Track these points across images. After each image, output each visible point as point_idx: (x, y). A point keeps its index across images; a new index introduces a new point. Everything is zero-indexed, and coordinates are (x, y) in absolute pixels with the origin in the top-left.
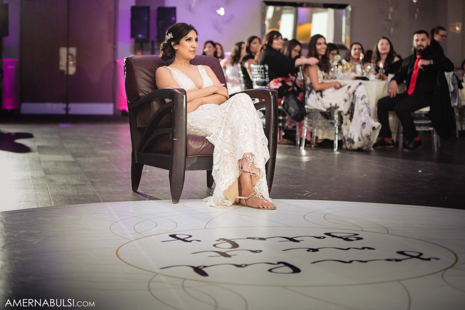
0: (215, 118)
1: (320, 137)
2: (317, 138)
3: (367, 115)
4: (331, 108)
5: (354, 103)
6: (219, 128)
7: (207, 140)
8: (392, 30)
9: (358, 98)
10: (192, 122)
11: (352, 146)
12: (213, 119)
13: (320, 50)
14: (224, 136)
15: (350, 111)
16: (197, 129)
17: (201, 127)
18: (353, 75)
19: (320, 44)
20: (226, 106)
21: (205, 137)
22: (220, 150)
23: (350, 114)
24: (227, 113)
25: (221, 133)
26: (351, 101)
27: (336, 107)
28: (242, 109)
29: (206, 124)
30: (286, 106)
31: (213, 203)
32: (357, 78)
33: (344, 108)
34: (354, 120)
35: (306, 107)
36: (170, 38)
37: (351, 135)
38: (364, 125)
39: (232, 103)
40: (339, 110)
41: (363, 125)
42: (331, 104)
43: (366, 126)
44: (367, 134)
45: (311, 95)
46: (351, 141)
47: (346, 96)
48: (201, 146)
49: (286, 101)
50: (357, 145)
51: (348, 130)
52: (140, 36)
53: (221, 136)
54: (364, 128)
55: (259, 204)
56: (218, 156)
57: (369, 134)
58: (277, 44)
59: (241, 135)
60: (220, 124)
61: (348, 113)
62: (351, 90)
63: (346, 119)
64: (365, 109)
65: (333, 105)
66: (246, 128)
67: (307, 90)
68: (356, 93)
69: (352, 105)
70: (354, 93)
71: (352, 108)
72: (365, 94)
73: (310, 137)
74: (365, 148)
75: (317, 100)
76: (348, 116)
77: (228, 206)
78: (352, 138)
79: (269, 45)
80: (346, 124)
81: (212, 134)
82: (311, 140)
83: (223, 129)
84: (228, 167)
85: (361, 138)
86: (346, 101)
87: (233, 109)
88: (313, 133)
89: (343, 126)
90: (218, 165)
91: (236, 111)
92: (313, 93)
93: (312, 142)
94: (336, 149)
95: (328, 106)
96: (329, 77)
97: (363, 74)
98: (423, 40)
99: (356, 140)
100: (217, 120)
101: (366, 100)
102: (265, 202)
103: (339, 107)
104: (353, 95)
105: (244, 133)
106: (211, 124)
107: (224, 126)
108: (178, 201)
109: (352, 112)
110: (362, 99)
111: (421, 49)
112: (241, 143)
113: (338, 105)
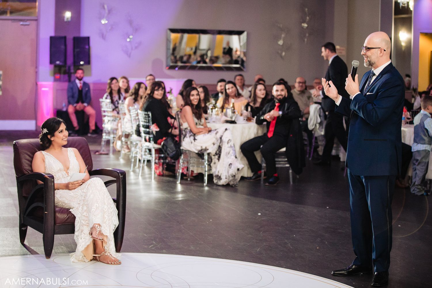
0: (77, 196)
1: (195, 172)
2: (192, 171)
3: (233, 157)
4: (202, 150)
5: (221, 146)
6: (79, 204)
7: (70, 212)
8: (284, 54)
9: (224, 142)
10: (60, 197)
11: (219, 182)
12: (75, 196)
13: (193, 100)
14: (82, 211)
15: (218, 152)
16: (63, 203)
17: (66, 202)
18: (224, 118)
19: (193, 95)
20: (85, 187)
21: (69, 209)
22: (79, 221)
23: (218, 155)
24: (85, 193)
25: (80, 208)
26: (218, 144)
27: (206, 149)
28: (95, 190)
29: (70, 200)
30: (165, 147)
31: (75, 259)
32: (227, 122)
33: (212, 150)
34: (221, 160)
35: (181, 148)
36: (45, 132)
37: (218, 172)
38: (231, 165)
39: (89, 185)
40: (208, 152)
41: (229, 165)
42: (202, 147)
43: (233, 167)
44: (232, 174)
45: (186, 139)
46: (218, 177)
47: (214, 140)
48: (66, 216)
49: (165, 143)
50: (223, 182)
51: (216, 168)
52: (58, 62)
53: (80, 210)
54: (230, 168)
55: (109, 261)
56: (78, 225)
57: (234, 174)
58: (157, 95)
59: (93, 210)
60: (79, 201)
61: (216, 154)
62: (218, 136)
63: (215, 159)
64: (232, 152)
65: (204, 148)
66: (98, 205)
67: (182, 134)
68: (222, 139)
69: (220, 148)
70: (221, 138)
71: (219, 150)
72: (231, 138)
73: (186, 171)
74: (231, 183)
75: (190, 143)
76: (217, 157)
77: (86, 262)
78: (219, 175)
79: (151, 95)
80: (215, 163)
81: (74, 208)
82: (187, 174)
83: (82, 205)
84: (84, 233)
85: (227, 177)
86: (214, 144)
87: (89, 190)
88: (189, 168)
89: (212, 164)
90: (78, 232)
91: (91, 191)
92: (187, 137)
93: (187, 175)
94: (205, 184)
95: (200, 148)
96: (201, 123)
97: (231, 118)
98: (282, 90)
99: (223, 177)
100: (78, 197)
101: (231, 143)
102: (113, 259)
103: (208, 149)
104: (220, 139)
105: (95, 208)
106: (73, 200)
107: (82, 203)
108: (50, 257)
109: (220, 154)
110: (228, 143)
111: (280, 98)
112: (93, 216)
113: (207, 148)
